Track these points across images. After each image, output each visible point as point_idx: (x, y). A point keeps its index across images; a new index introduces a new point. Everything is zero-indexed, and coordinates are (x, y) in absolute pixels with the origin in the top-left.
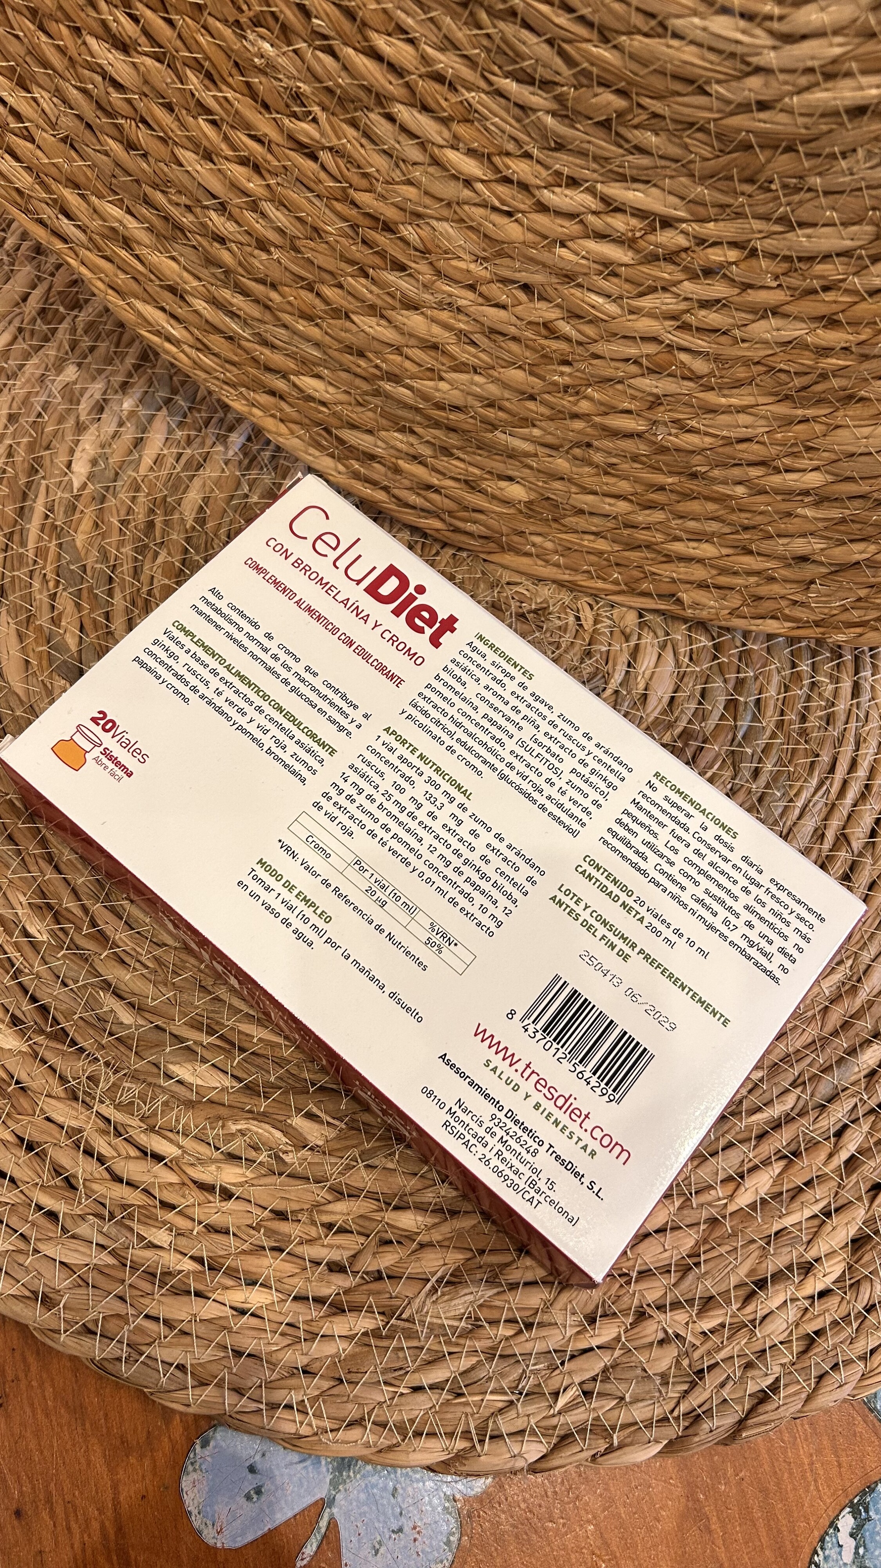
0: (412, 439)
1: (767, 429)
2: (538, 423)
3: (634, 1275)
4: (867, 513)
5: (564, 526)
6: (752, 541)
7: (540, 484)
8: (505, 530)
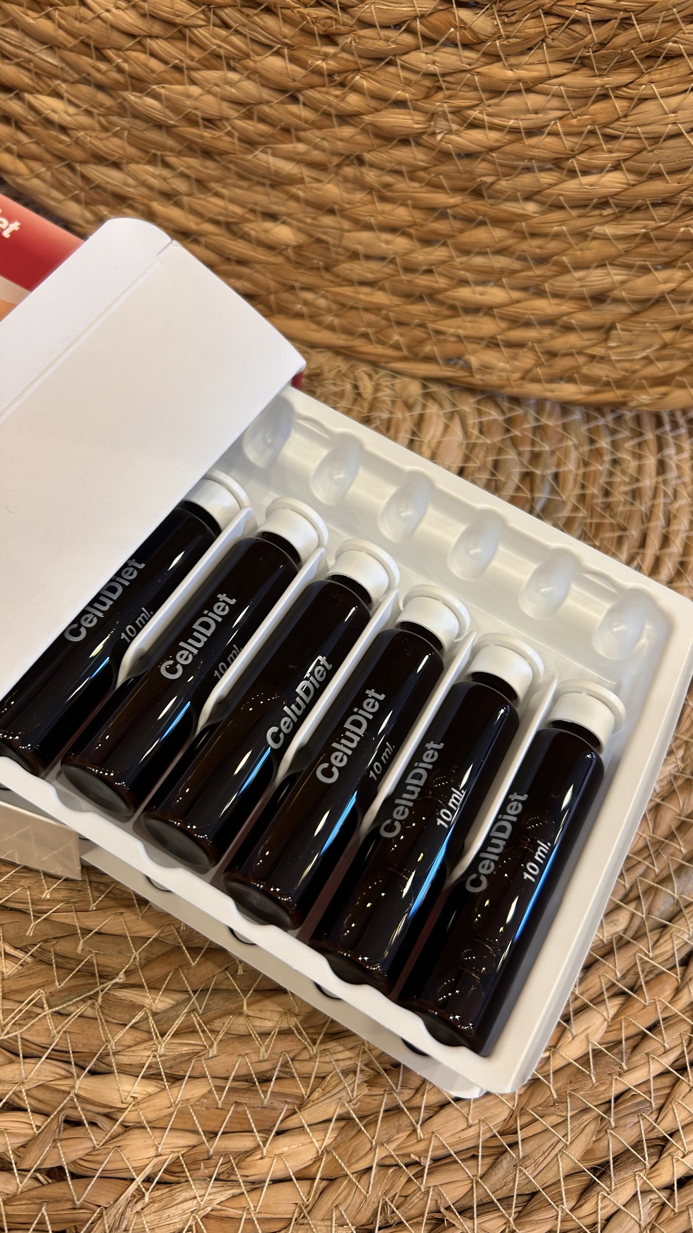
0: (166, 173)
1: (560, 113)
2: (302, 134)
3: (427, 1163)
4: (673, 225)
5: (337, 276)
6: (546, 278)
7: (309, 220)
8: (272, 284)
